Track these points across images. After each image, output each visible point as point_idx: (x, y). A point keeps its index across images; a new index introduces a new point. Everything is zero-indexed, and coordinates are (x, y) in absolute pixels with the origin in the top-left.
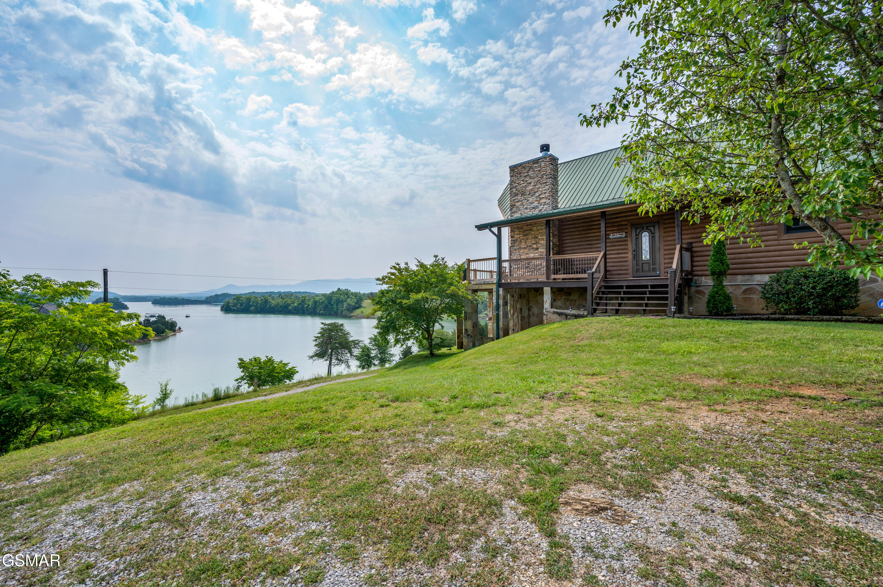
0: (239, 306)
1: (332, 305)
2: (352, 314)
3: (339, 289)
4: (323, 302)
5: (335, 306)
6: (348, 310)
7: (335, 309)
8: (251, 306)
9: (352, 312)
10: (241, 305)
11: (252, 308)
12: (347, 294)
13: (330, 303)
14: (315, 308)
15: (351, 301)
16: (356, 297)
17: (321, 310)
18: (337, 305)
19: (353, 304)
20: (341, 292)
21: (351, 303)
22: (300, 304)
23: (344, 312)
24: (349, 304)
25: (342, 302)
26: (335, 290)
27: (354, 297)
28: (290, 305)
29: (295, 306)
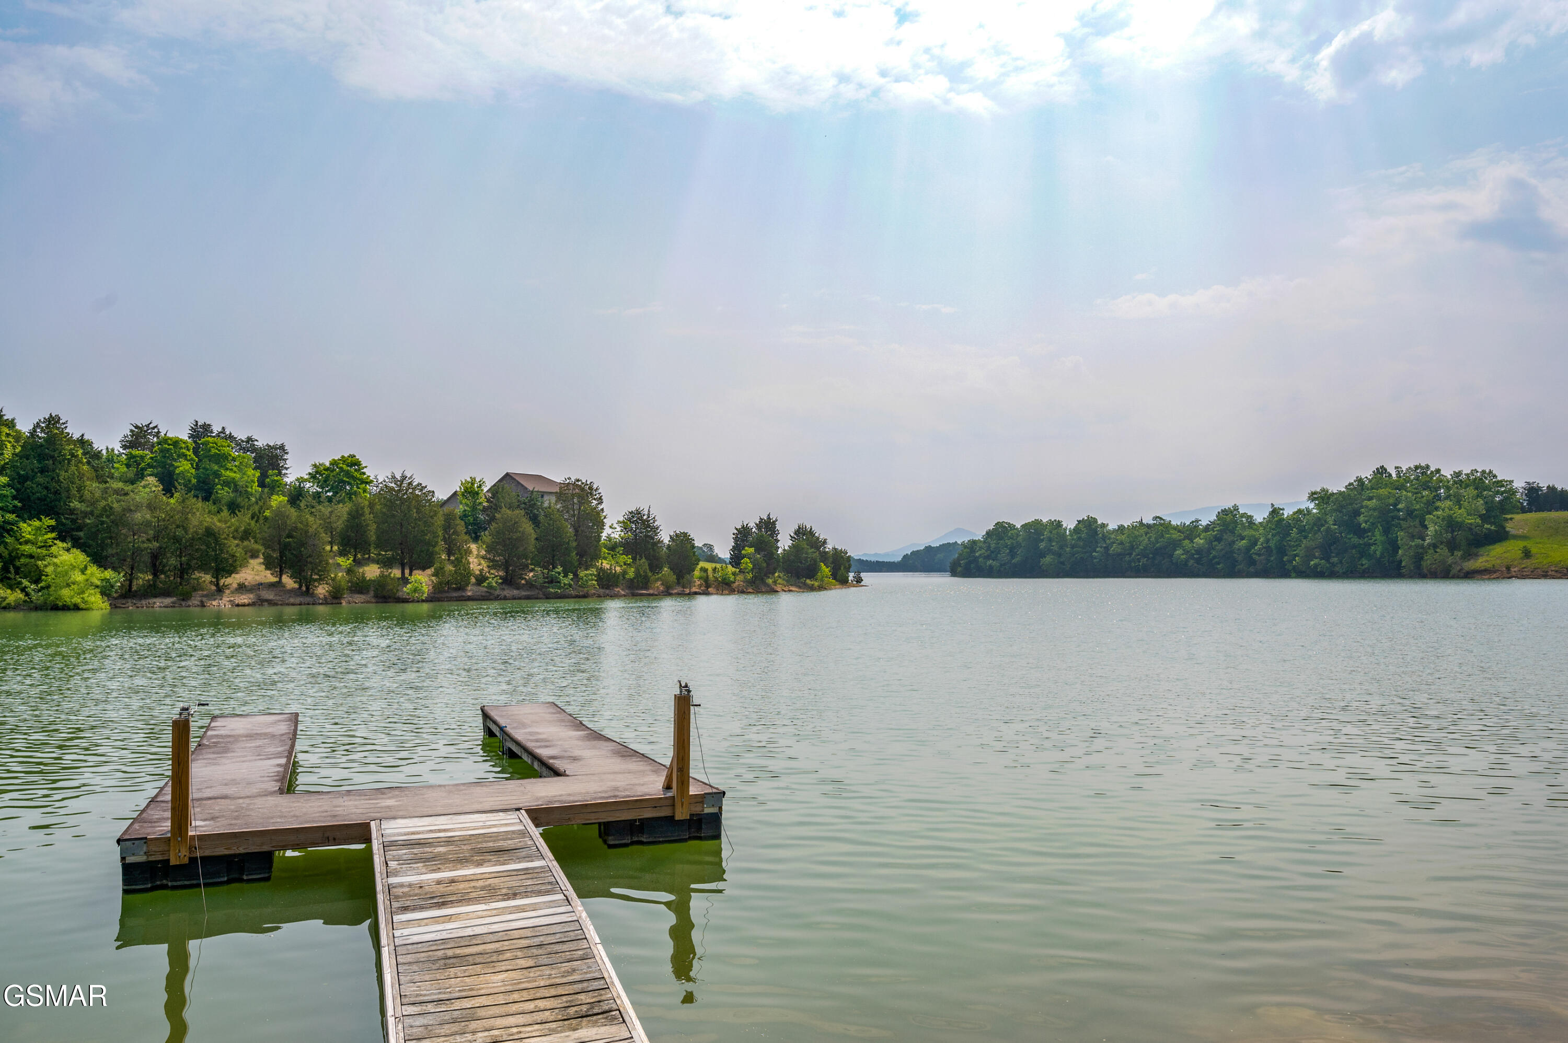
0: (1004, 555)
1: (1360, 532)
2: (1475, 563)
3: (1383, 469)
6: (1452, 546)
7: (1377, 550)
9: (1468, 556)
10: (1012, 551)
11: (1048, 559)
13: (1349, 524)
14: (1282, 551)
15: (1460, 510)
16: (1478, 490)
17: (1309, 556)
18: (1386, 531)
19: (1470, 520)
21: (1460, 514)
22: (1218, 539)
24: (1452, 524)
25: (1413, 516)
26: (1367, 473)
27: (1468, 494)
28: (1176, 544)
29: (1199, 551)
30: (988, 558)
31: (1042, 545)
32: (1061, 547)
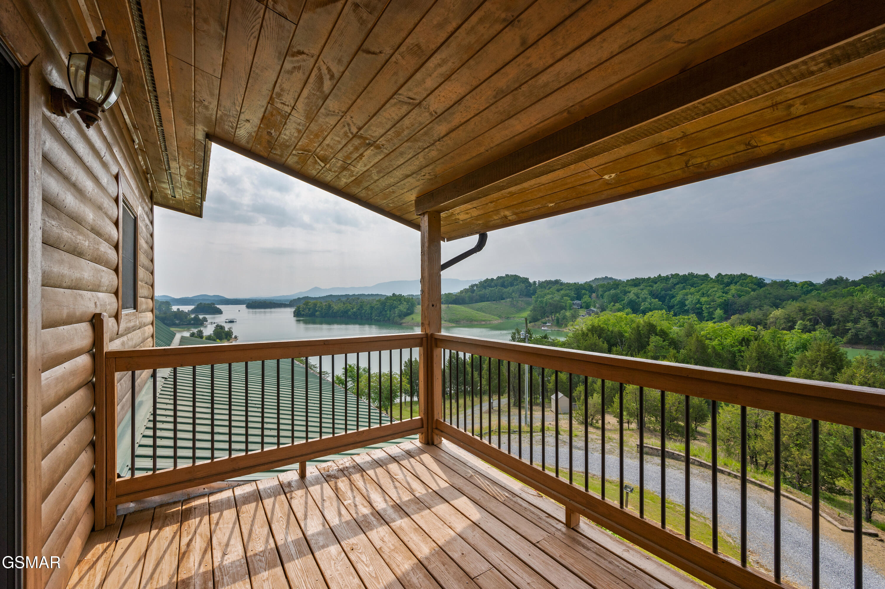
0: (307, 311)
1: (385, 311)
2: (404, 321)
3: (394, 294)
4: (378, 309)
5: (388, 312)
6: (400, 316)
7: (388, 316)
8: (317, 311)
9: (403, 319)
11: (318, 313)
12: (400, 300)
13: (384, 309)
14: (371, 314)
15: (403, 307)
16: (408, 302)
17: (376, 316)
18: (390, 311)
19: (405, 310)
20: (395, 298)
21: (402, 309)
22: (359, 309)
23: (396, 318)
24: (400, 311)
25: (395, 307)
26: (390, 295)
27: (405, 303)
28: (349, 310)
29: (354, 312)
30: (303, 311)
31: (317, 309)
32: (322, 309)
